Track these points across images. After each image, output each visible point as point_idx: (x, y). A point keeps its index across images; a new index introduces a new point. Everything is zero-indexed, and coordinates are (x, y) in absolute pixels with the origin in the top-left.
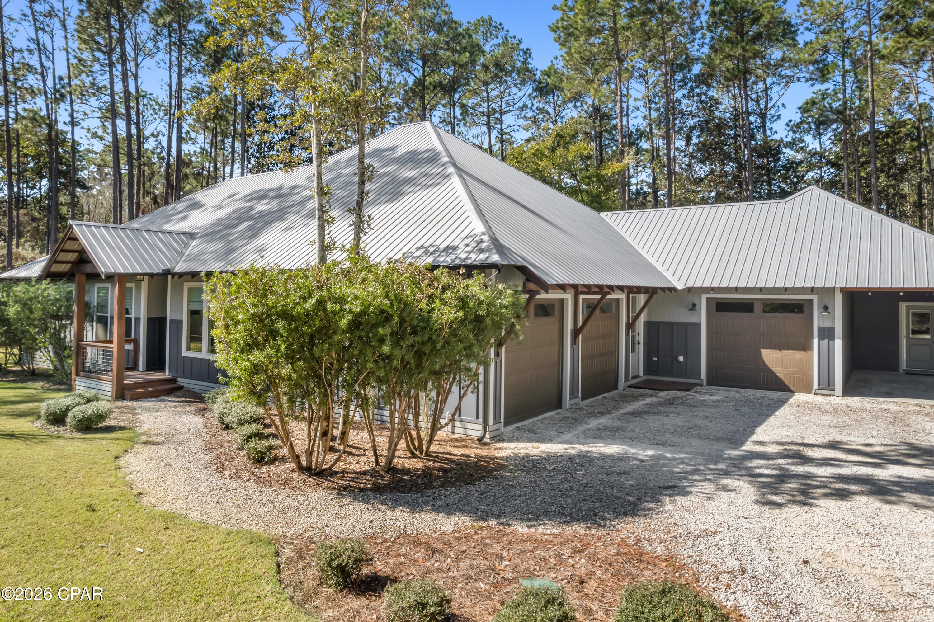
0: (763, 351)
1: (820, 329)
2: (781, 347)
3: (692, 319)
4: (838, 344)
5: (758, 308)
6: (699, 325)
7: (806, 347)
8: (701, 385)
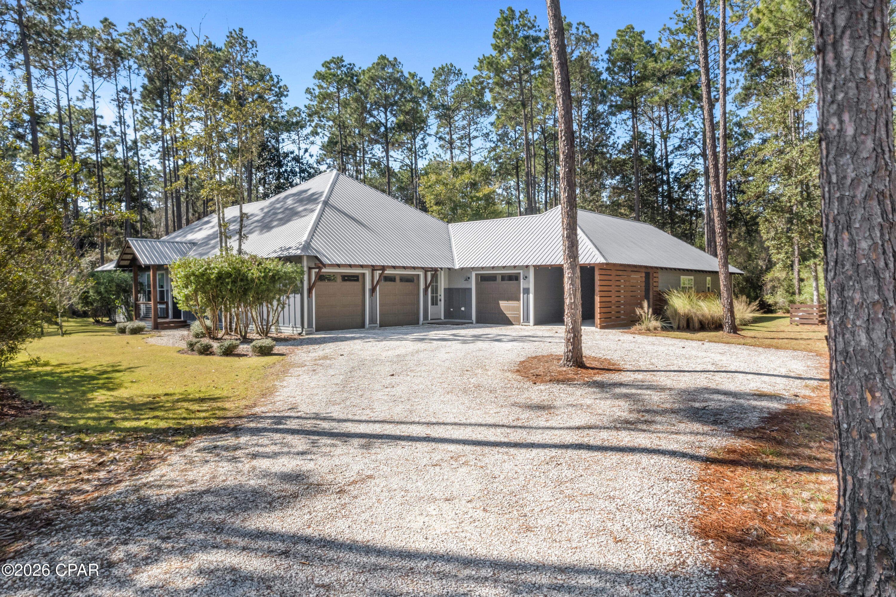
0: (501, 302)
1: (524, 289)
2: (508, 299)
3: (468, 286)
4: (531, 296)
5: (499, 278)
6: (470, 289)
7: (518, 299)
8: (472, 323)
